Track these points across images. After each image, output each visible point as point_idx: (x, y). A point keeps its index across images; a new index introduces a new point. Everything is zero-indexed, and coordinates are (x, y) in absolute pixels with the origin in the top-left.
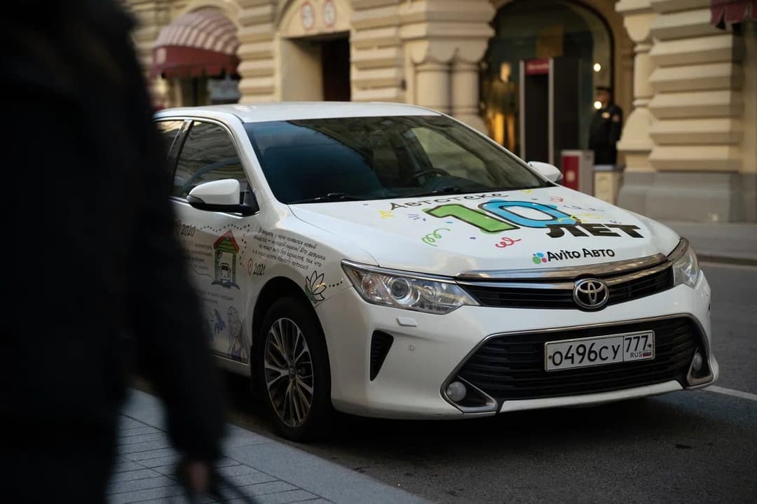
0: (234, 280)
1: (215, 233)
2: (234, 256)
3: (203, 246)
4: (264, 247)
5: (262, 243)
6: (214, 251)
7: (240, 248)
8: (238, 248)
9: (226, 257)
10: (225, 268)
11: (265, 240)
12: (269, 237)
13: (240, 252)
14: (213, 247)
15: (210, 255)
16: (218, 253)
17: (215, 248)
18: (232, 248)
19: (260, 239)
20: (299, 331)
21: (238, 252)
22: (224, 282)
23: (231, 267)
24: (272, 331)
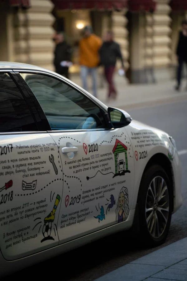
0: (127, 168)
1: (109, 144)
2: (126, 153)
3: (106, 155)
4: (141, 141)
5: (137, 140)
6: (113, 156)
7: (127, 147)
8: (127, 148)
9: (121, 156)
10: (121, 163)
11: (138, 138)
12: (139, 136)
13: (128, 149)
14: (112, 153)
15: (111, 158)
16: (116, 155)
17: (114, 153)
18: (124, 149)
19: (135, 138)
20: (163, 180)
21: (127, 150)
22: (121, 172)
23: (125, 161)
24: (150, 188)
